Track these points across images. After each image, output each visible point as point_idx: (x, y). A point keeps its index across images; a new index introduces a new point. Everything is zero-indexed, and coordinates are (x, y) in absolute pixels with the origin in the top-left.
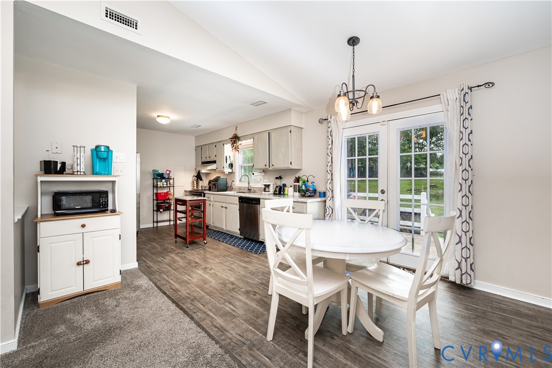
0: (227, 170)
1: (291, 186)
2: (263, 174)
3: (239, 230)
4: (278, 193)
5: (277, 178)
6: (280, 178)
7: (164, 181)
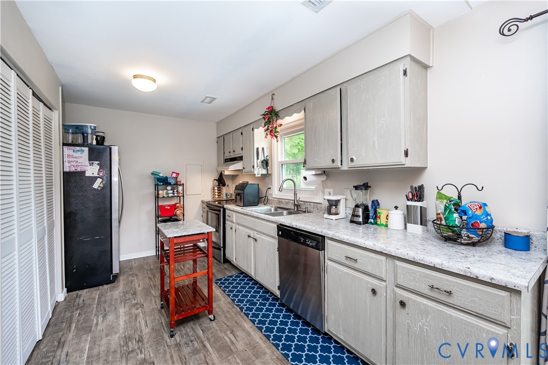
0: (259, 171)
1: (396, 208)
2: (324, 178)
3: (279, 288)
4: (361, 219)
5: (356, 188)
6: (366, 187)
7: (169, 188)
